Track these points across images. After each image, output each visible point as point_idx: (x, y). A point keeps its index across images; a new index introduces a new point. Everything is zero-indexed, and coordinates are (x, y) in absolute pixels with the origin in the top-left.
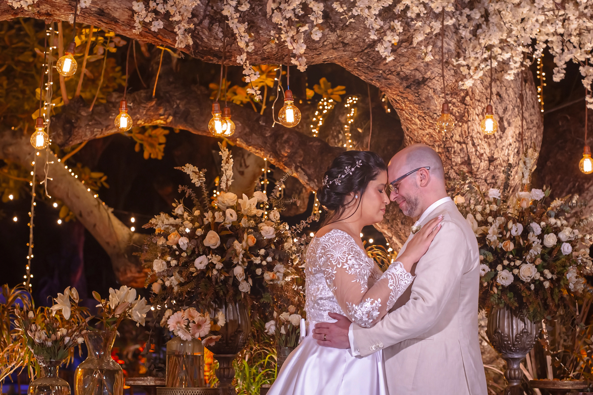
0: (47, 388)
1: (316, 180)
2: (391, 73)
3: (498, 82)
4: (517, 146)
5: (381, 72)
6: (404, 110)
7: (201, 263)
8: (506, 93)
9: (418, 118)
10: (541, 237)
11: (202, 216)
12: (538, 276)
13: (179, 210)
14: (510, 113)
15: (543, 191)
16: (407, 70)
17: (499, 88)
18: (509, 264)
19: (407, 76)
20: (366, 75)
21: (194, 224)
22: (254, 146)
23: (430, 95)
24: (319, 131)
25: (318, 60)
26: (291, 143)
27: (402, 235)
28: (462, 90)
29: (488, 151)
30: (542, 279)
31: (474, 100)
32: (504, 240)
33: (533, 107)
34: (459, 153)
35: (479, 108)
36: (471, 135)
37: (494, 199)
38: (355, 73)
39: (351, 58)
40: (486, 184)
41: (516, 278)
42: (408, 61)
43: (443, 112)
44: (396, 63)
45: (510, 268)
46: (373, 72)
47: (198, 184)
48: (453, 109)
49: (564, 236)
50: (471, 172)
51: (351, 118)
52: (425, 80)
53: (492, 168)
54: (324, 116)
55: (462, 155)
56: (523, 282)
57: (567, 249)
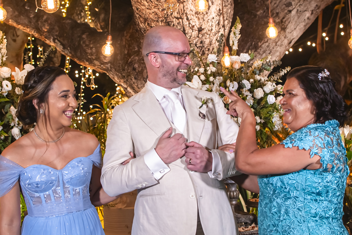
1: (69, 48)
4: (218, 19)
10: (251, 91)
15: (249, 55)
22: (22, 24)
24: (67, 10)
26: (49, 22)
27: (135, 87)
29: (197, 23)
34: (177, 26)
36: (185, 12)
37: (213, 62)
49: (268, 89)
51: (89, 1)
53: (200, 36)
57: (271, 99)
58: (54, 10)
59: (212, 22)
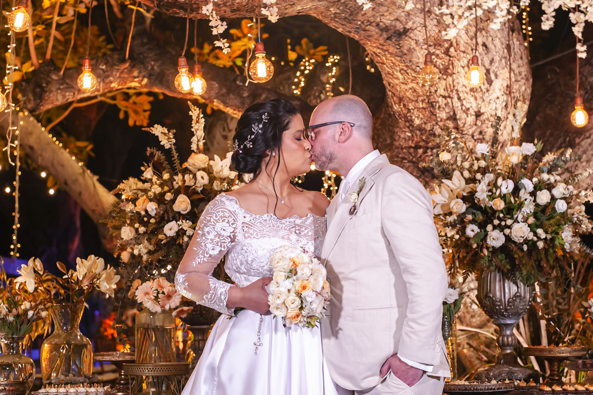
0: (10, 365)
2: (370, 24)
3: (484, 32)
4: (505, 99)
5: (359, 23)
6: (384, 64)
7: (171, 229)
8: (493, 43)
9: (400, 71)
10: (533, 194)
11: (172, 180)
12: (531, 236)
13: (148, 173)
14: (497, 64)
15: (534, 145)
16: (387, 20)
17: (485, 38)
18: (500, 224)
19: (387, 26)
20: (344, 27)
21: (163, 188)
22: (231, 106)
23: (412, 47)
25: (293, 11)
28: (445, 40)
29: (474, 105)
30: (535, 239)
31: (458, 51)
32: (494, 198)
33: (521, 58)
34: (444, 108)
35: (464, 59)
36: (456, 88)
37: (483, 154)
38: (332, 25)
39: (328, 8)
40: (473, 140)
41: (508, 238)
42: (387, 11)
43: (426, 63)
44: (375, 13)
45: (501, 228)
46: (350, 23)
47: (167, 146)
48: (436, 62)
49: (559, 193)
50: (457, 128)
51: (333, 77)
52: (406, 31)
53: (479, 123)
54: (306, 76)
55: (447, 110)
56: (515, 243)
57: (561, 206)
58: (266, 78)
59: (496, 103)
